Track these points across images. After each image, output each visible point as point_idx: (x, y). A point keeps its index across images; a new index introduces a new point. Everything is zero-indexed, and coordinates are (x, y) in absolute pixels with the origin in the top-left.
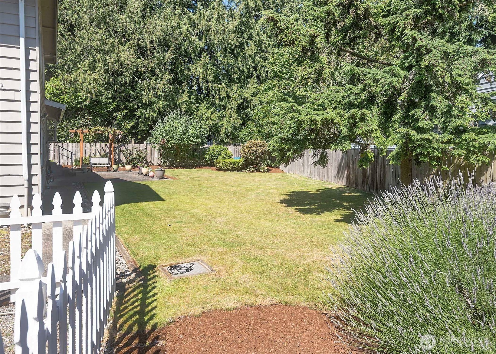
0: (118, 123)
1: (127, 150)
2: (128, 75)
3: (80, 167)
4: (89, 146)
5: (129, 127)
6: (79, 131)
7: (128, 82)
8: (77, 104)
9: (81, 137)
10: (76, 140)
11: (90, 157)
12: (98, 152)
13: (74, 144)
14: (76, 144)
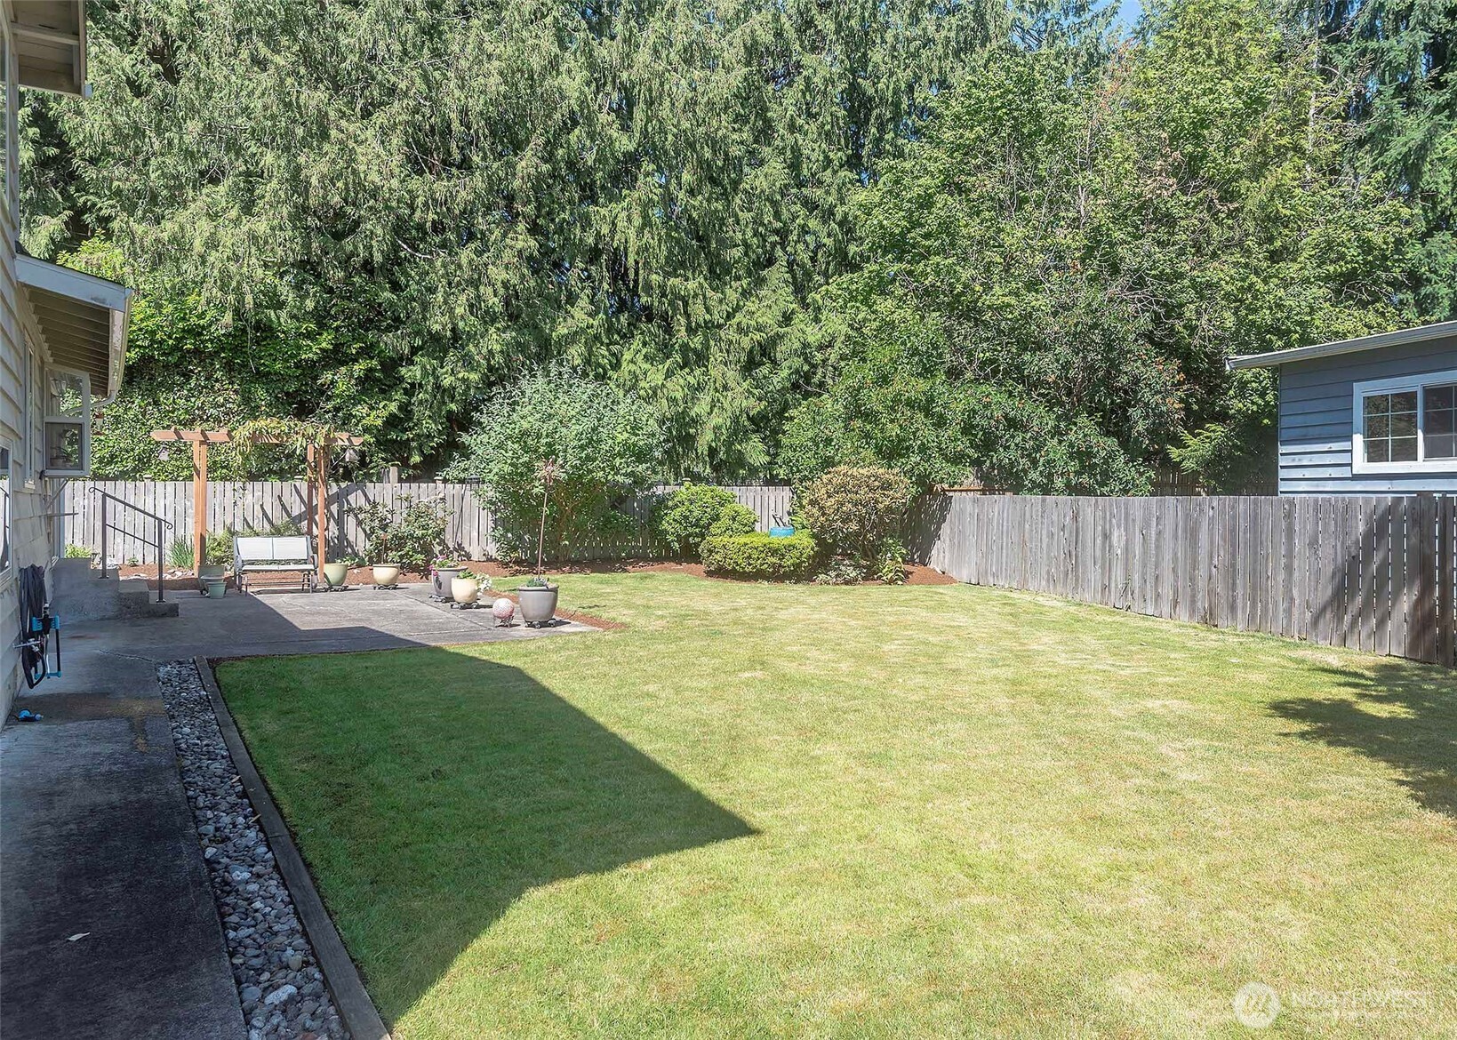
0: (337, 409)
1: (375, 505)
2: (379, 231)
3: (194, 573)
4: (229, 493)
5: (379, 422)
6: (192, 436)
7: (378, 257)
8: (183, 338)
9: (200, 456)
10: (181, 471)
11: (233, 533)
12: (265, 514)
13: (170, 485)
14: (180, 484)
